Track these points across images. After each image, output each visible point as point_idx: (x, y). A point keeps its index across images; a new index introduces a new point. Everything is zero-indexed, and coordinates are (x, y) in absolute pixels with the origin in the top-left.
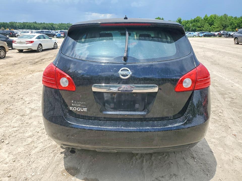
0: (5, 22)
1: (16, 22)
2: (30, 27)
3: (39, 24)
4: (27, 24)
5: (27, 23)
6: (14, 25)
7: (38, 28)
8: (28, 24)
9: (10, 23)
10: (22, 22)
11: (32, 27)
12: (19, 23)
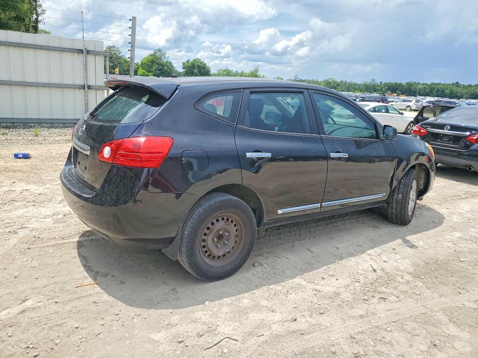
0: (399, 82)
1: (419, 83)
2: (443, 91)
3: (464, 87)
4: (438, 87)
5: (439, 84)
6: (413, 88)
7: (459, 94)
8: (440, 86)
9: (406, 83)
10: (429, 83)
11: (447, 92)
12: (423, 84)
